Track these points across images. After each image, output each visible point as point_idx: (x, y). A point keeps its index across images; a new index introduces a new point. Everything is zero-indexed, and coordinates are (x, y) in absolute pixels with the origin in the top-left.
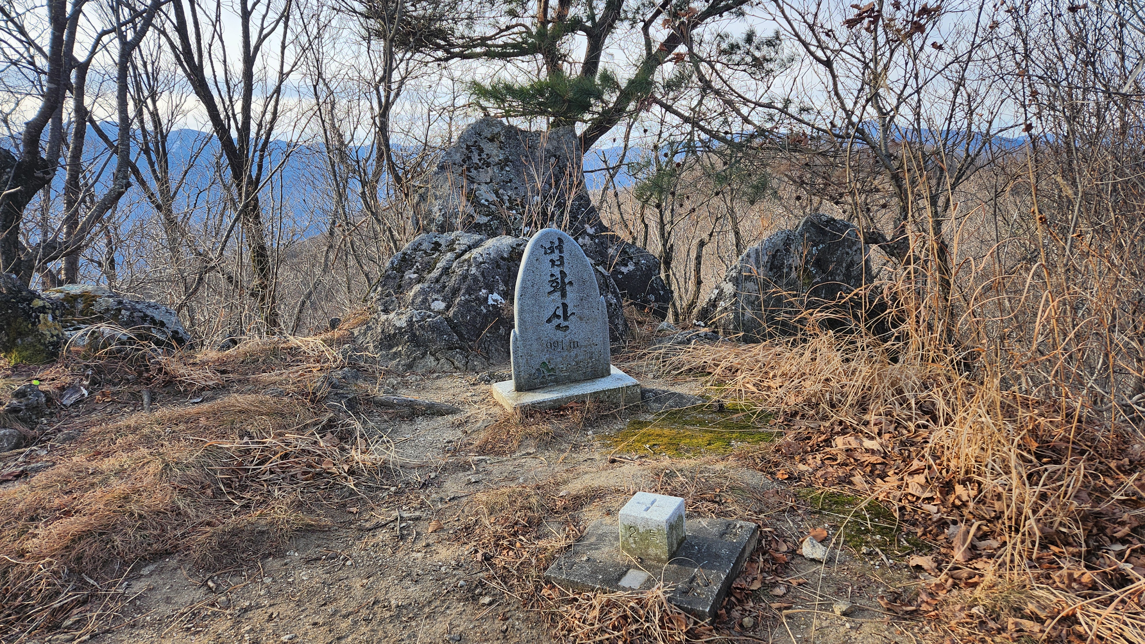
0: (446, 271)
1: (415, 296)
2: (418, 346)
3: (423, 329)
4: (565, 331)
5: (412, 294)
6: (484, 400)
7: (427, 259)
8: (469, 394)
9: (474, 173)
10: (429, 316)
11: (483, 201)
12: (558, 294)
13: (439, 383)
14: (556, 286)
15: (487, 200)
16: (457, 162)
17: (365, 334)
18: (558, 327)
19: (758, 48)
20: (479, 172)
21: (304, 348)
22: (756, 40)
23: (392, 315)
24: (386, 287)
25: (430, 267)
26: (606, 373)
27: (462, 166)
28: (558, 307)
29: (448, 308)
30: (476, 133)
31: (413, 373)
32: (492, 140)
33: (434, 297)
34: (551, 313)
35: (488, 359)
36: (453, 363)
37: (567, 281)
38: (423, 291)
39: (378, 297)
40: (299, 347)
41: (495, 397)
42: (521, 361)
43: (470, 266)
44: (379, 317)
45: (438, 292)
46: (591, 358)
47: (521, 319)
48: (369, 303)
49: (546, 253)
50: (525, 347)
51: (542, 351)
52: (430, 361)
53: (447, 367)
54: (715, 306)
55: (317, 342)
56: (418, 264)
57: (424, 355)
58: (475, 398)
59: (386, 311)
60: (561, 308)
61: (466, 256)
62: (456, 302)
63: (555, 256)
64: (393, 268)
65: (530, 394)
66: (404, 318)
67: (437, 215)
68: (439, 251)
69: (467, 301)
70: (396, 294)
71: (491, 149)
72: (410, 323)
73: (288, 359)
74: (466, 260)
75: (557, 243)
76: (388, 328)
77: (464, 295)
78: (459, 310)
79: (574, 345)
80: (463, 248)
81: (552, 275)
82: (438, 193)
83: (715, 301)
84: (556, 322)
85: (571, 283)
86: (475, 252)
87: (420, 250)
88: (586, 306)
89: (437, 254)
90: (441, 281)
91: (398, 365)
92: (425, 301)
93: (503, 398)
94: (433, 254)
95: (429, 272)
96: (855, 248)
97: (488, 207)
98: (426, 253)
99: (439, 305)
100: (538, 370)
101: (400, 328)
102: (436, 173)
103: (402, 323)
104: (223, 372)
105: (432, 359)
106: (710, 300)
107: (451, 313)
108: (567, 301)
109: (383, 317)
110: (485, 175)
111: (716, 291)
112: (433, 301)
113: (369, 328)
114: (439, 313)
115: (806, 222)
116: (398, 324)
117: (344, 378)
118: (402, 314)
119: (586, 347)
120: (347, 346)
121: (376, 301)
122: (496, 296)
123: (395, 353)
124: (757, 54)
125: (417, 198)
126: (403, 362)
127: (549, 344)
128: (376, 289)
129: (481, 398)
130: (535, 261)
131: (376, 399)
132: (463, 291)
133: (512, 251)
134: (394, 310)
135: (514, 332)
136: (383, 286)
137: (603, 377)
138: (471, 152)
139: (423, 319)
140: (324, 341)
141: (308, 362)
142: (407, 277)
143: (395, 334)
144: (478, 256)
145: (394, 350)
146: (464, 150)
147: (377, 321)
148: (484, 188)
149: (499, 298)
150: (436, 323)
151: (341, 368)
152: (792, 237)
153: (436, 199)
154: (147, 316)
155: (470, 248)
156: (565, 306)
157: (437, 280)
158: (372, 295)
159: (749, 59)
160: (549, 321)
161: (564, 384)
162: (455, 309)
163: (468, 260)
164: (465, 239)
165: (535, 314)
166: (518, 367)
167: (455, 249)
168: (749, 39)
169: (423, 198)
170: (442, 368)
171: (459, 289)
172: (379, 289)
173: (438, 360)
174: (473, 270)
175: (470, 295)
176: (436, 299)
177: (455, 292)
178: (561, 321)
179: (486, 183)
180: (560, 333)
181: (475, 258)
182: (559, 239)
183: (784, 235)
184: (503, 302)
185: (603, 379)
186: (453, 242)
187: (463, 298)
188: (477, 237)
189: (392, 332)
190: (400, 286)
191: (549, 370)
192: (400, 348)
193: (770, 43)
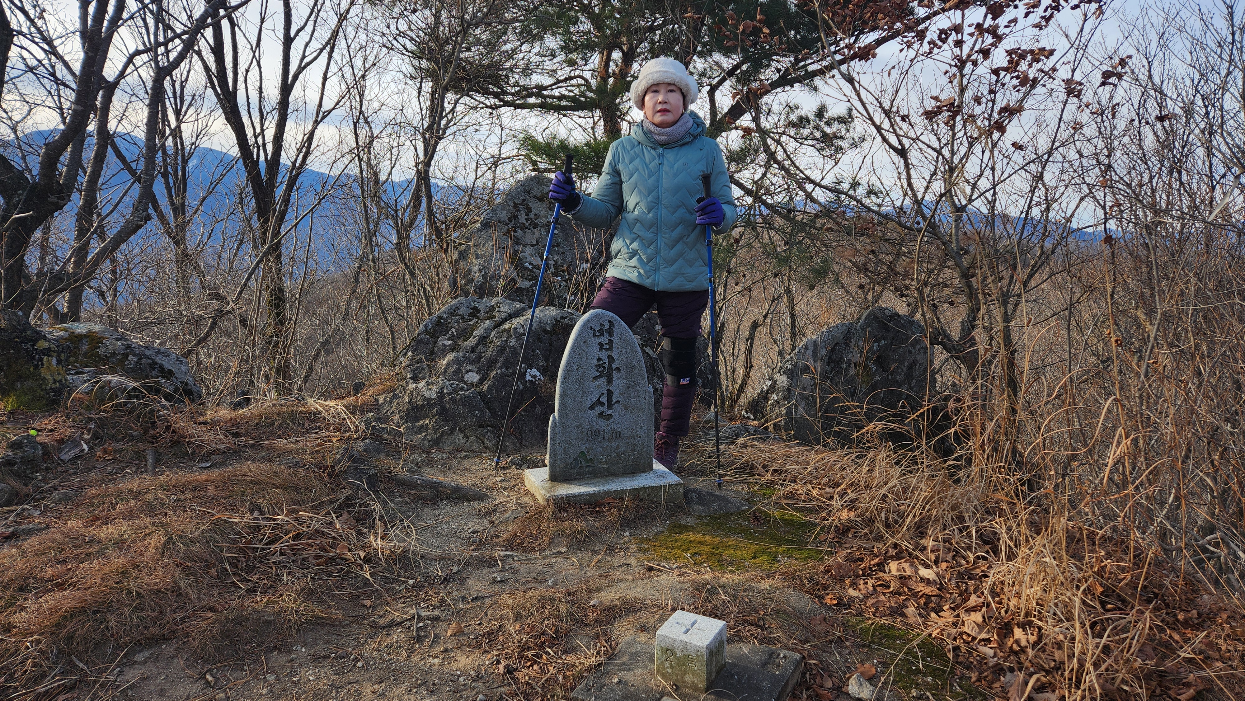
0: (483, 340)
1: (448, 365)
2: (446, 420)
3: (454, 402)
4: (608, 420)
5: (444, 362)
6: (514, 486)
7: (463, 325)
8: (499, 479)
9: (520, 233)
10: (462, 389)
11: (527, 264)
12: (603, 380)
13: (467, 463)
14: (603, 371)
15: (531, 264)
16: (502, 220)
17: (391, 402)
18: (601, 415)
19: (828, 124)
20: (525, 232)
21: (324, 414)
22: (828, 115)
23: (421, 385)
24: (417, 353)
25: (466, 334)
26: (649, 468)
27: (507, 224)
28: (603, 394)
29: (482, 381)
30: (525, 191)
31: (439, 450)
32: (541, 199)
33: (468, 368)
34: (595, 400)
35: (520, 440)
36: (483, 442)
37: (614, 366)
38: (456, 361)
39: (408, 363)
40: (319, 412)
41: (526, 484)
42: (558, 448)
43: (509, 336)
44: (407, 385)
45: (473, 363)
46: (633, 451)
47: (562, 404)
48: (397, 368)
49: (594, 336)
50: (563, 434)
51: (582, 440)
52: (459, 438)
53: (476, 446)
54: (766, 399)
55: (339, 407)
56: (453, 330)
57: (452, 431)
58: (505, 484)
59: (415, 379)
60: (606, 395)
61: (506, 326)
62: (492, 375)
63: (604, 339)
64: (426, 332)
65: (565, 485)
66: (435, 388)
67: (477, 276)
68: (478, 318)
69: (503, 376)
70: (427, 361)
71: (538, 208)
72: (441, 394)
73: (306, 425)
74: (505, 330)
75: (607, 326)
76: (416, 398)
77: (500, 368)
78: (494, 384)
79: (616, 435)
80: (503, 316)
81: (599, 359)
82: (479, 252)
83: (767, 393)
84: (599, 409)
85: (618, 369)
86: (517, 322)
87: (457, 315)
88: (632, 395)
89: (475, 320)
90: (477, 351)
91: (423, 440)
92: (458, 371)
93: (536, 488)
94: (471, 320)
95: (466, 340)
96: (918, 347)
97: (531, 271)
98: (463, 318)
99: (473, 377)
100: (575, 459)
101: (430, 399)
102: (479, 230)
103: (432, 393)
104: (235, 435)
105: (461, 436)
106: (762, 391)
107: (485, 388)
108: (613, 388)
109: (412, 386)
110: (531, 237)
111: (769, 383)
112: (467, 372)
113: (395, 396)
114: (472, 385)
115: (869, 315)
116: (427, 395)
117: (365, 451)
118: (433, 384)
119: (628, 438)
120: (370, 414)
121: (405, 368)
122: (534, 372)
123: (422, 426)
124: (828, 130)
125: (455, 256)
126: (429, 437)
127: (589, 433)
128: (406, 354)
129: (511, 484)
130: (582, 344)
131: (398, 477)
132: (500, 364)
133: (556, 324)
134: (424, 379)
135: (554, 417)
136: (414, 352)
137: (644, 472)
138: (519, 210)
139: (455, 391)
140: (346, 407)
141: (327, 430)
142: (441, 343)
143: (423, 405)
144: (519, 326)
145: (421, 423)
146: (511, 208)
147: (404, 389)
148: (529, 250)
149: (538, 373)
150: (469, 396)
151: (363, 440)
152: (853, 331)
153: (476, 258)
154: (156, 363)
155: (510, 317)
156: (610, 393)
157: (473, 349)
158: (401, 359)
159: (818, 134)
160: (592, 408)
161: (603, 477)
162: (490, 383)
163: (508, 331)
164: (506, 308)
165: (577, 399)
166: (555, 455)
167: (495, 317)
168: (820, 113)
169: (463, 256)
170: (471, 446)
171: (496, 362)
172: (410, 354)
173: (467, 437)
174: (513, 342)
175: (507, 369)
176: (470, 371)
177: (491, 364)
178: (604, 408)
179: (532, 245)
180: (602, 422)
181: (515, 329)
182: (610, 322)
183: (844, 327)
184: (542, 378)
185: (644, 475)
186: (493, 308)
187: (499, 371)
188: (519, 305)
189: (420, 403)
190: (432, 353)
191: (587, 461)
192: (427, 422)
193: (841, 120)
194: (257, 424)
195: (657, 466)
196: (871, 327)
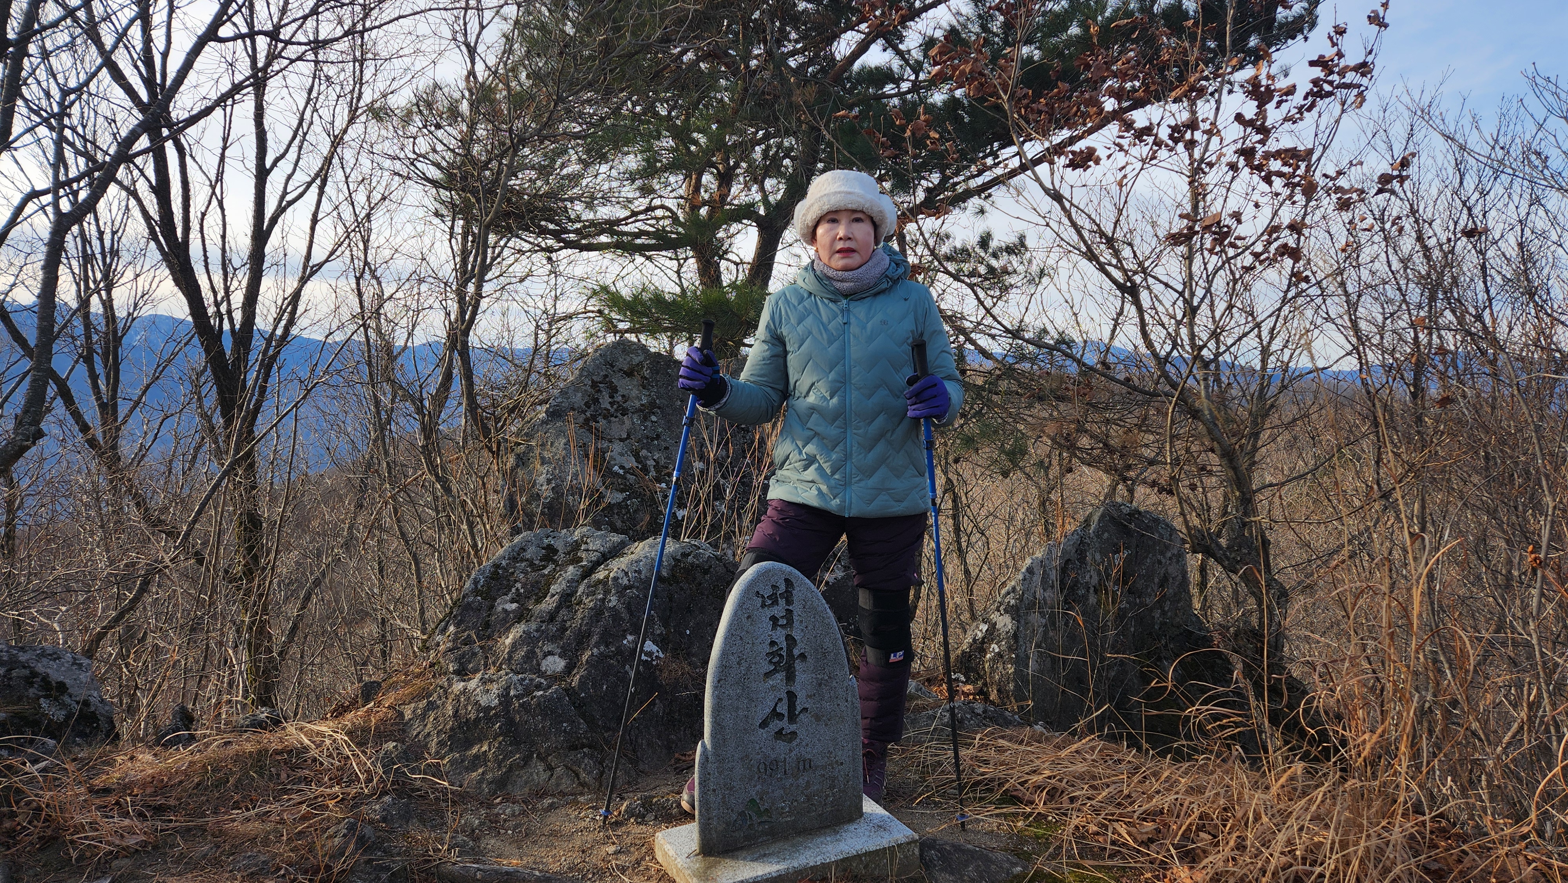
0: (567, 599)
1: (514, 646)
2: (516, 742)
3: (527, 711)
4: (790, 741)
5: (508, 641)
6: (638, 863)
7: (532, 577)
9: (602, 423)
10: (539, 687)
11: (616, 468)
12: (780, 676)
13: (556, 820)
14: (779, 662)
16: (576, 406)
17: (424, 716)
18: (779, 734)
19: (995, 255)
20: (610, 422)
21: (314, 752)
22: (994, 244)
23: (472, 684)
24: (463, 627)
25: (539, 591)
26: (856, 814)
27: (584, 412)
28: (780, 700)
29: (569, 669)
30: (607, 363)
31: (507, 799)
32: (629, 374)
33: (545, 649)
34: (768, 711)
36: (577, 775)
37: (796, 652)
38: (527, 639)
39: (450, 645)
40: (306, 749)
41: (659, 857)
42: (712, 798)
43: (607, 592)
44: (450, 685)
45: (553, 639)
46: (832, 787)
47: (717, 725)
48: (432, 654)
49: (763, 606)
50: (720, 773)
51: (751, 779)
52: (538, 772)
53: (567, 784)
54: (983, 651)
55: (338, 736)
56: (518, 585)
57: (527, 760)
58: (623, 859)
59: (462, 673)
60: (785, 701)
61: (601, 575)
62: (585, 658)
63: (779, 610)
64: (476, 591)
65: (729, 862)
66: (495, 688)
67: (546, 491)
68: (555, 562)
69: (602, 657)
70: (480, 639)
71: (628, 387)
72: (505, 697)
73: (283, 776)
74: (599, 582)
75: (783, 588)
76: (465, 706)
77: (597, 645)
78: (589, 672)
79: (805, 765)
80: (594, 556)
81: (773, 643)
82: (546, 455)
83: (983, 642)
84: (776, 725)
85: (803, 656)
86: (617, 565)
87: (522, 560)
88: (827, 696)
89: (551, 567)
90: (559, 619)
91: (480, 782)
92: (530, 656)
93: (679, 871)
94: (545, 567)
95: (538, 601)
96: (1169, 554)
97: (623, 477)
98: (531, 564)
99: (555, 664)
100: (742, 814)
101: (488, 709)
102: (544, 422)
103: (490, 698)
105: (541, 767)
106: (974, 640)
107: (575, 681)
108: (797, 688)
109: (458, 686)
110: (619, 428)
111: (984, 627)
112: (545, 656)
113: (431, 706)
114: (555, 678)
115: (1103, 516)
116: (484, 701)
117: (384, 819)
118: (491, 681)
119: (824, 767)
120: (391, 745)
121: (445, 653)
122: (650, 646)
123: (476, 757)
124: (994, 263)
125: (511, 460)
126: (489, 776)
127: (762, 766)
128: (445, 629)
129: (633, 859)
130: (744, 620)
131: (442, 868)
132: (595, 638)
133: (675, 566)
134: (476, 671)
135: (704, 746)
136: (457, 625)
137: (851, 820)
138: (599, 391)
139: (528, 692)
140: (349, 733)
141: (320, 783)
142: (500, 609)
143: (477, 720)
144: (621, 575)
145: (475, 750)
146: (588, 388)
147: (446, 692)
148: (617, 447)
149: (654, 648)
150: (550, 699)
151: (380, 797)
152: (1087, 540)
153: (542, 464)
155: (605, 557)
156: (792, 696)
157: (552, 617)
158: (439, 638)
160: (764, 724)
161: (786, 838)
162: (582, 672)
163: (604, 582)
164: (597, 543)
165: (740, 713)
166: (707, 810)
167: (581, 559)
168: (984, 242)
169: (522, 460)
170: (558, 785)
171: (589, 635)
172: (452, 628)
173: (550, 768)
174: (613, 601)
175: (607, 646)
176: (550, 653)
177: (582, 639)
178: (784, 723)
179: (621, 440)
180: (781, 746)
181: (616, 579)
182: (787, 581)
184: (661, 655)
185: (852, 827)
186: (576, 546)
187: (595, 650)
188: (616, 538)
189: (472, 716)
190: (487, 625)
191: (760, 814)
192: (485, 748)
193: (1010, 250)
194: (198, 784)
195: (869, 806)
196: (1108, 531)
